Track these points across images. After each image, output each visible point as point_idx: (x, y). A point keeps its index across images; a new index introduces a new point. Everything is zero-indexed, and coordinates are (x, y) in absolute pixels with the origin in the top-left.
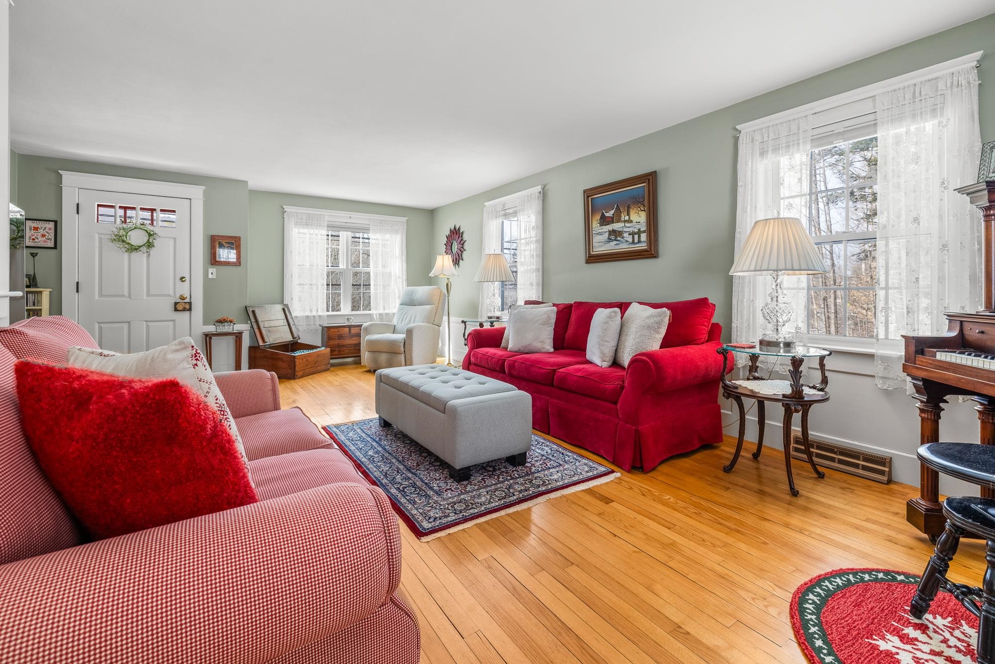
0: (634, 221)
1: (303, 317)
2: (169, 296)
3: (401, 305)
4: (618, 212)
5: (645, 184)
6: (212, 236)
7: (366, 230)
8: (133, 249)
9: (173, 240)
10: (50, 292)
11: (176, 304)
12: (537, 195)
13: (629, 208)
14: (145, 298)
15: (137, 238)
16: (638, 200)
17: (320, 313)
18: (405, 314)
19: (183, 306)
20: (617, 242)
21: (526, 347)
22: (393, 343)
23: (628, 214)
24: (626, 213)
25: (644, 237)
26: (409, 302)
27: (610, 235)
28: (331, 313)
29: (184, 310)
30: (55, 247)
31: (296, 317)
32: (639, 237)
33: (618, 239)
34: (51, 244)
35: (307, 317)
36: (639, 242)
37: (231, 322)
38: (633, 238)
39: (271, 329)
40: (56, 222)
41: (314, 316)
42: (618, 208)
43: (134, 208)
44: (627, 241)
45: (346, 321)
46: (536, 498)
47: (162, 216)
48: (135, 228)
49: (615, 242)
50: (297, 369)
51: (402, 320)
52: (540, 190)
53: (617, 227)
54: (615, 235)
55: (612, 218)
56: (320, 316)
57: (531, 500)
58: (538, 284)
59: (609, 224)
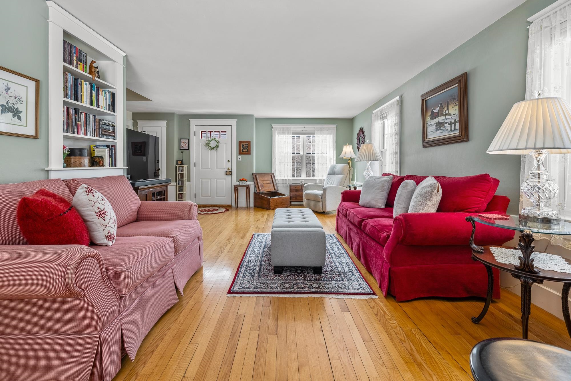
0: (452, 114)
1: (281, 179)
2: (224, 168)
3: (328, 174)
4: (442, 108)
5: (457, 85)
6: (239, 141)
7: (313, 133)
8: (212, 149)
9: (225, 144)
10: (187, 166)
11: (226, 172)
12: (397, 102)
13: (448, 104)
14: (216, 169)
15: (213, 144)
16: (454, 97)
17: (289, 178)
18: (329, 180)
19: (229, 173)
20: (441, 131)
21: (367, 203)
22: (316, 195)
23: (448, 109)
24: (446, 109)
25: (457, 125)
26: (332, 173)
27: (437, 126)
28: (295, 178)
29: (229, 175)
30: (189, 149)
31: (278, 179)
32: (455, 126)
33: (442, 128)
34: (188, 148)
35: (283, 180)
36: (455, 129)
37: (245, 180)
38: (451, 126)
39: (264, 185)
40: (189, 139)
41: (286, 179)
42: (441, 106)
43: (212, 132)
44: (447, 130)
45: (300, 183)
46: (304, 294)
47: (222, 133)
48: (212, 140)
49: (440, 131)
50: (271, 205)
51: (327, 183)
52: (399, 99)
53: (441, 119)
54: (440, 125)
55: (438, 113)
56: (289, 179)
57: (299, 294)
58: (396, 163)
59: (436, 118)
